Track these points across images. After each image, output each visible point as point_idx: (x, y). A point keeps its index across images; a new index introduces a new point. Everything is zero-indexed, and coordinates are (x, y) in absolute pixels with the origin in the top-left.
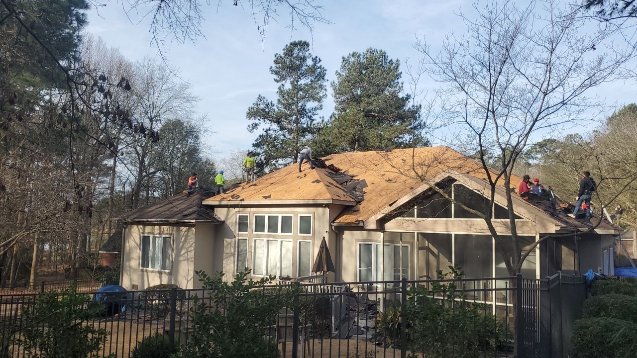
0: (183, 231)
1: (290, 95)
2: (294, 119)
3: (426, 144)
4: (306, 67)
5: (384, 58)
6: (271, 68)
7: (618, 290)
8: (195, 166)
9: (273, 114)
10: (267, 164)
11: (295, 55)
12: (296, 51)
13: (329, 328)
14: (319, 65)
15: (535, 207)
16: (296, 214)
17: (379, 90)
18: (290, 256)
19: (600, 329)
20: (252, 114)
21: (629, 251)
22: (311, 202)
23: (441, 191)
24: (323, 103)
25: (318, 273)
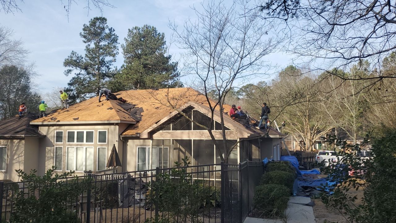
0: (15, 142)
1: (94, 52)
2: (96, 67)
3: (181, 86)
4: (105, 34)
5: (155, 31)
6: (81, 34)
7: (279, 168)
8: (26, 98)
9: (82, 64)
10: (78, 97)
11: (97, 26)
12: (98, 23)
13: (117, 201)
14: (113, 33)
15: (238, 123)
16: (96, 130)
17: (152, 52)
18: (92, 157)
19: (267, 191)
20: (67, 63)
21: (289, 147)
22: (106, 122)
23: (184, 114)
24: (116, 58)
25: (110, 168)
